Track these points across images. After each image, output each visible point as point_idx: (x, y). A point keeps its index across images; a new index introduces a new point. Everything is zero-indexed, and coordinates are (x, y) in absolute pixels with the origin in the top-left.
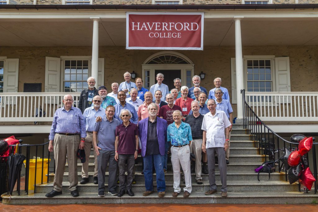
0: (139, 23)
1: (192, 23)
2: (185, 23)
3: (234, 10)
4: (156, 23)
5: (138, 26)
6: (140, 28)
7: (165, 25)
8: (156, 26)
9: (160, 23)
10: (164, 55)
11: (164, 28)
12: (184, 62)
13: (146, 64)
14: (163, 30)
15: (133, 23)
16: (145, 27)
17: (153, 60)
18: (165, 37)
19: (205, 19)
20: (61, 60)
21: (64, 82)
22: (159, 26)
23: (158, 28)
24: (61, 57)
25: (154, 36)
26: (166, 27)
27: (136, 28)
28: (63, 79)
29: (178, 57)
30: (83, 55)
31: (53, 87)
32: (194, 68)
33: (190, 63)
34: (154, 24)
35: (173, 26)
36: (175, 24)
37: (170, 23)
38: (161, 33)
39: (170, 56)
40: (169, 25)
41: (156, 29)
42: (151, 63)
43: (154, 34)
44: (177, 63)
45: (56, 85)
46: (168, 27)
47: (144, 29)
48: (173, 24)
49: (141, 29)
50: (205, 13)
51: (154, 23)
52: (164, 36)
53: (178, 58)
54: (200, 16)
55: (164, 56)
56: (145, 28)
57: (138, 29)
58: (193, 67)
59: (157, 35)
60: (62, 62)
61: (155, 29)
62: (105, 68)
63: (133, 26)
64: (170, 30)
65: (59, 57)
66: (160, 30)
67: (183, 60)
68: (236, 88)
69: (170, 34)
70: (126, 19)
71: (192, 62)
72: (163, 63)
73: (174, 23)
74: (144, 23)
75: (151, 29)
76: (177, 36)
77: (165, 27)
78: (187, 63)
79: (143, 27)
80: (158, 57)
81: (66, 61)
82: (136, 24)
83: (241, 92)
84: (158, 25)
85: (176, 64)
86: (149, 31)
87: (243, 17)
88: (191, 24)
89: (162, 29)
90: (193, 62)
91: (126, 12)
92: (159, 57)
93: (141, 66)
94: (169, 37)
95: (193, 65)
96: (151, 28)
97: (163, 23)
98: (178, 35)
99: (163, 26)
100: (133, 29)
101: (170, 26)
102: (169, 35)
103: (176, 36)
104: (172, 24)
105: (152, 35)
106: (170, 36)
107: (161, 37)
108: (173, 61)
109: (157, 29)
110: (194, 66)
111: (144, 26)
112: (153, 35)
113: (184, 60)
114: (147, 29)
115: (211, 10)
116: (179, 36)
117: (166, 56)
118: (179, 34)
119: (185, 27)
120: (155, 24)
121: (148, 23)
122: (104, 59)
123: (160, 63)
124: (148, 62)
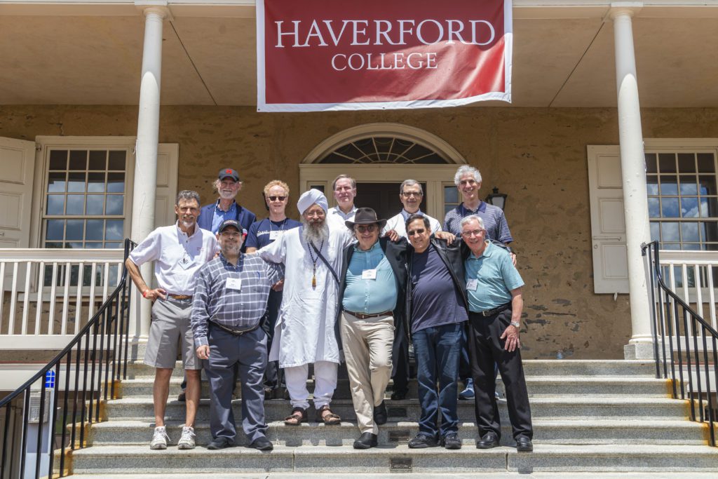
0: (296, 23)
1: (473, 23)
2: (450, 22)
4: (355, 22)
5: (296, 33)
6: (302, 41)
7: (384, 27)
8: (355, 32)
9: (366, 22)
10: (372, 136)
11: (382, 36)
12: (437, 159)
13: (314, 162)
14: (378, 42)
15: (279, 23)
16: (319, 34)
17: (337, 151)
18: (383, 68)
20: (37, 149)
21: (43, 219)
22: (364, 32)
23: (361, 38)
24: (38, 137)
25: (347, 65)
26: (388, 33)
27: (288, 41)
28: (42, 209)
29: (415, 141)
30: (110, 135)
31: (8, 234)
33: (454, 162)
34: (348, 23)
35: (411, 31)
36: (417, 24)
37: (401, 22)
38: (369, 55)
39: (391, 139)
40: (396, 27)
41: (355, 43)
42: (330, 159)
43: (348, 57)
44: (412, 161)
45: (19, 230)
46: (394, 35)
47: (315, 41)
48: (411, 23)
49: (306, 45)
51: (346, 22)
52: (380, 66)
53: (417, 145)
55: (370, 139)
56: (318, 37)
57: (297, 45)
59: (356, 62)
60: (41, 154)
61: (352, 42)
62: (179, 175)
63: (280, 34)
64: (402, 42)
65: (33, 140)
66: (367, 43)
67: (431, 152)
70: (254, 8)
71: (464, 160)
72: (366, 161)
73: (413, 22)
74: (315, 24)
75: (336, 43)
76: (425, 65)
77: (385, 34)
78: (445, 162)
79: (310, 35)
80: (352, 141)
81: (52, 152)
82: (288, 27)
83: (644, 249)
84: (360, 26)
85: (411, 163)
86: (331, 49)
87: (639, 4)
88: (471, 24)
89: (374, 39)
90: (465, 157)
92: (355, 143)
93: (299, 170)
94: (396, 68)
96: (337, 39)
97: (378, 22)
98: (429, 61)
99: (378, 32)
100: (280, 45)
101: (402, 31)
102: (396, 61)
103: (421, 63)
104: (407, 26)
105: (341, 62)
106: (399, 65)
107: (369, 68)
108: (399, 156)
109: (358, 42)
111: (314, 31)
112: (346, 61)
113: (435, 151)
114: (323, 44)
116: (432, 64)
117: (376, 139)
118: (432, 57)
119: (451, 32)
120: (350, 26)
121: (328, 23)
122: (176, 146)
123: (358, 160)
124: (321, 159)
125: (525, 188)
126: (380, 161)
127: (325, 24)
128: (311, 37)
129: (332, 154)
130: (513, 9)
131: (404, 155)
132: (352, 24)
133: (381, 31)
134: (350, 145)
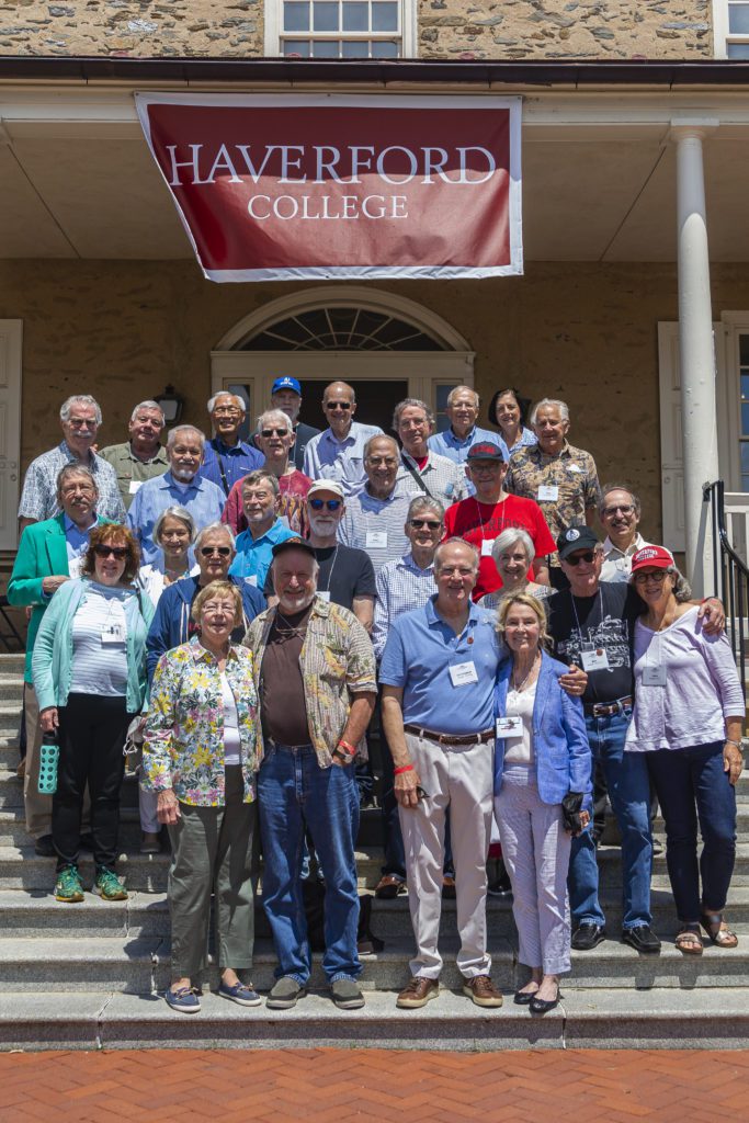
0: (196, 148)
1: (463, 151)
2: (427, 151)
3: (670, 90)
4: (285, 149)
5: (195, 163)
6: (204, 175)
7: (328, 157)
8: (285, 163)
9: (301, 148)
10: (325, 306)
11: (325, 170)
12: (427, 343)
13: (233, 348)
15: (172, 149)
16: (229, 164)
17: (269, 330)
18: (326, 216)
19: (525, 129)
22: (298, 164)
23: (294, 173)
25: (272, 212)
26: (334, 167)
27: (186, 175)
29: (392, 315)
32: (475, 372)
33: (452, 349)
34: (274, 150)
35: (368, 164)
36: (378, 153)
37: (355, 150)
38: (306, 198)
39: (355, 311)
40: (346, 156)
41: (285, 179)
42: (258, 343)
43: (274, 198)
44: (387, 345)
46: (344, 168)
47: (223, 175)
48: (368, 152)
49: (210, 180)
50: (525, 100)
51: (271, 148)
52: (321, 215)
53: (395, 320)
54: (504, 115)
55: (322, 311)
56: (227, 169)
57: (197, 181)
58: (470, 369)
59: (285, 208)
62: (24, 369)
63: (175, 165)
64: (355, 180)
66: (303, 181)
67: (417, 331)
68: (683, 474)
69: (350, 202)
71: (465, 343)
72: (316, 346)
73: (372, 149)
74: (223, 149)
75: (256, 178)
76: (389, 213)
77: (330, 167)
78: (441, 349)
79: (216, 165)
80: (292, 314)
83: (706, 492)
84: (293, 155)
85: (384, 349)
87: (713, 121)
88: (459, 152)
90: (468, 340)
91: (132, 95)
92: (300, 317)
93: (209, 360)
94: (345, 216)
95: (471, 359)
96: (256, 173)
97: (319, 150)
98: (395, 206)
99: (320, 165)
101: (355, 163)
102: (346, 207)
103: (383, 210)
104: (363, 156)
106: (350, 213)
107: (306, 216)
108: (367, 338)
109: (289, 177)
110: (475, 360)
111: (222, 161)
112: (270, 207)
113: (423, 330)
114: (236, 179)
115: (554, 86)
116: (400, 212)
117: (330, 310)
118: (399, 202)
119: (428, 165)
120: (277, 153)
121: (243, 149)
122: (18, 323)
123: (303, 344)
124: (245, 342)
125: (561, 389)
126: (336, 346)
127: (239, 150)
128: (217, 169)
129: (262, 334)
130: (523, 127)
131: (375, 336)
132: (280, 150)
133: (324, 163)
134: (290, 319)
